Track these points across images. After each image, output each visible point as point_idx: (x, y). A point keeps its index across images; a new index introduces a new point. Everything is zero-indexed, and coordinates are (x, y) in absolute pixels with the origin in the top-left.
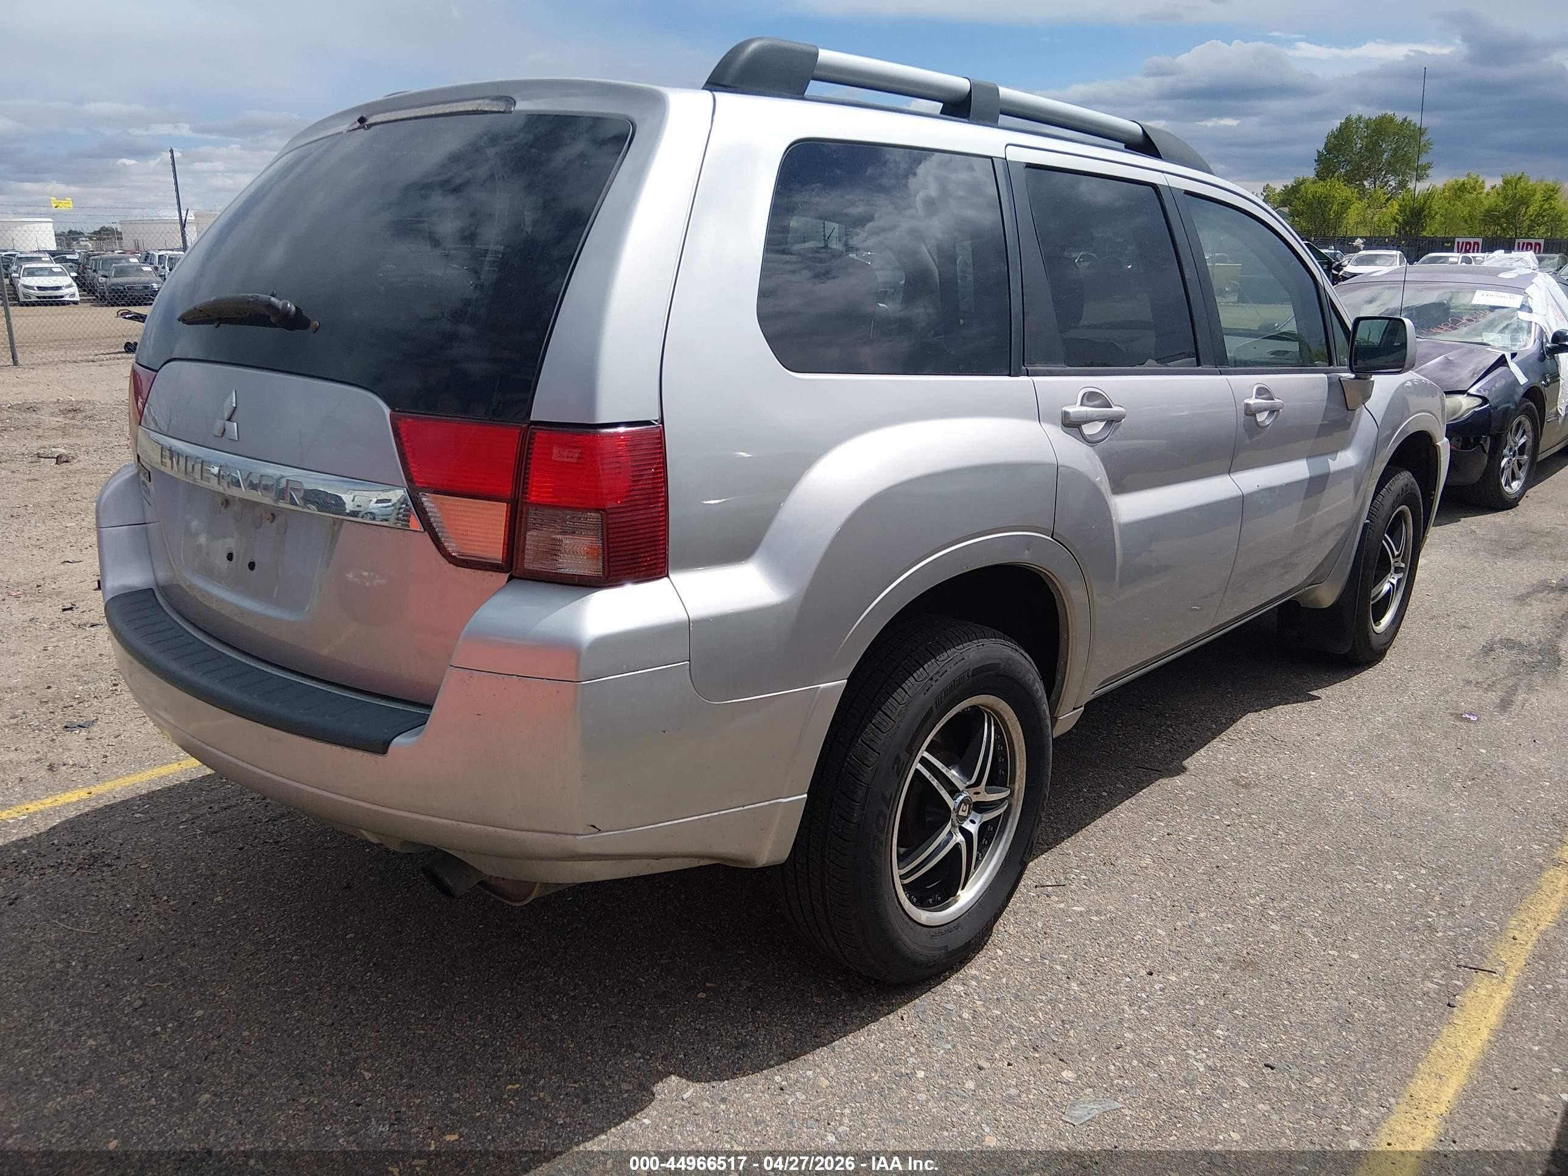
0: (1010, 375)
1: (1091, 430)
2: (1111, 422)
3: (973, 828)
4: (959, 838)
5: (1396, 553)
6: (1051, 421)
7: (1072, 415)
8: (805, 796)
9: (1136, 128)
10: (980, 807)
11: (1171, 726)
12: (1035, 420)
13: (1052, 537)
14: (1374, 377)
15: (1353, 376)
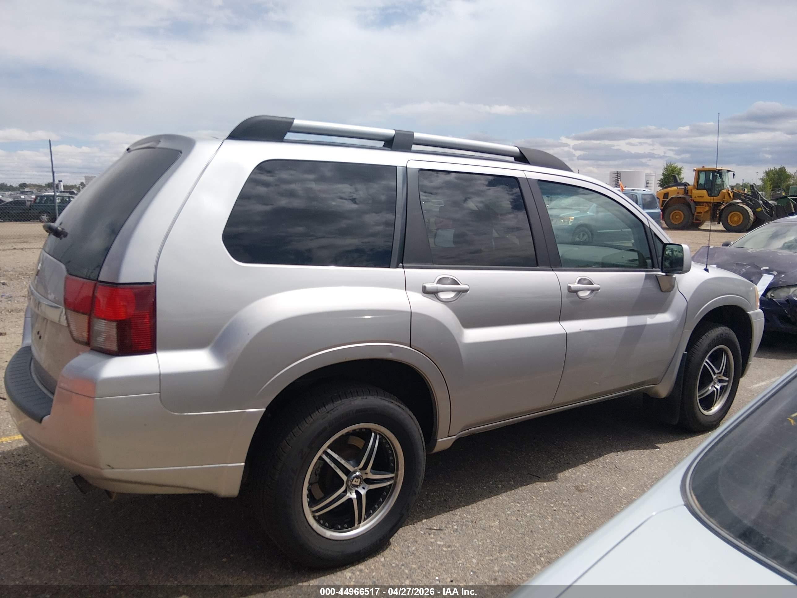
0: (389, 268)
1: (443, 296)
2: (460, 292)
3: (363, 492)
4: (354, 496)
5: (716, 371)
6: (414, 289)
7: (427, 288)
8: (243, 464)
9: (517, 150)
10: (369, 481)
11: (563, 455)
12: (403, 289)
13: (411, 347)
14: (675, 276)
15: (664, 274)
